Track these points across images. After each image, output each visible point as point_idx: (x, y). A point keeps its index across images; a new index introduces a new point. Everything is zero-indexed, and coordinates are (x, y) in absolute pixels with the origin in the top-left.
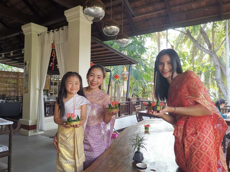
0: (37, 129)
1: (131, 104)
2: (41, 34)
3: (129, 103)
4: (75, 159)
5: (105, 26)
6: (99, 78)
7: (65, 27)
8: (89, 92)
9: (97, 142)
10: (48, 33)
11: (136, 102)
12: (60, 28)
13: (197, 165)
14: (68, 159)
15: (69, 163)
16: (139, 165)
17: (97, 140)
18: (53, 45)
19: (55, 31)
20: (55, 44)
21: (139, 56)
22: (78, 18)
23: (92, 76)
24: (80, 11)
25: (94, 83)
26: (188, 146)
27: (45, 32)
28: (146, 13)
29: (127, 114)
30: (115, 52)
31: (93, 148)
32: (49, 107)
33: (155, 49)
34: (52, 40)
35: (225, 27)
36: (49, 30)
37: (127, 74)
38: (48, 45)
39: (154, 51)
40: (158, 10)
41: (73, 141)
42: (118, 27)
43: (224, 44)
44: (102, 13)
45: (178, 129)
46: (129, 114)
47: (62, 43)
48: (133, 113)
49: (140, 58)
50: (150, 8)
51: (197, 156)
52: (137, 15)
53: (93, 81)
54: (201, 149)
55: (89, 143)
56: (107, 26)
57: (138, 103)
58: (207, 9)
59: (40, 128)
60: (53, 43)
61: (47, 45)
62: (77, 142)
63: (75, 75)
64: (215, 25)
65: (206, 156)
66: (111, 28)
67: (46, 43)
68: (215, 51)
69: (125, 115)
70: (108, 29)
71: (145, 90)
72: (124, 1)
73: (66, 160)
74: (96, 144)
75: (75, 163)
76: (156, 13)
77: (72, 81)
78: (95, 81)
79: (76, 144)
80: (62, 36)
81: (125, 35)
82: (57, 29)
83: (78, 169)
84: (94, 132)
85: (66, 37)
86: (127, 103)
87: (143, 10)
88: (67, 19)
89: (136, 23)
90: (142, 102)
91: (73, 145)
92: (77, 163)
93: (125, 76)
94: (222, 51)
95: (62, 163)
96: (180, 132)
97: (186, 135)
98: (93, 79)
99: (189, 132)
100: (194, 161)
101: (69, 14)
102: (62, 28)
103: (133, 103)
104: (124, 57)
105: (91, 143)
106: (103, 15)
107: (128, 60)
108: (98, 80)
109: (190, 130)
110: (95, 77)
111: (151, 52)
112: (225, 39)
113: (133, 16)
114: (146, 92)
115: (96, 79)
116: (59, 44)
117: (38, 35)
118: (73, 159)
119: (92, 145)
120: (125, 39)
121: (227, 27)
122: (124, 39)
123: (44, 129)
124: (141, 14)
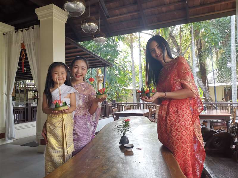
0: (7, 138)
1: (107, 106)
2: (7, 33)
3: (106, 105)
4: (63, 148)
5: (83, 23)
6: (83, 69)
7: (35, 26)
8: (74, 84)
9: (85, 132)
10: (15, 32)
11: (112, 105)
12: (31, 27)
13: (177, 138)
14: (56, 148)
15: (58, 152)
16: (126, 145)
17: (84, 130)
18: (23, 45)
19: (24, 30)
20: (26, 44)
21: (112, 59)
22: (51, 17)
23: (76, 67)
24: (52, 9)
25: (78, 74)
26: (170, 122)
27: (12, 32)
28: (120, 15)
29: (104, 117)
30: (89, 53)
31: (80, 137)
32: (18, 113)
33: (127, 53)
34: (21, 41)
35: (191, 32)
36: (17, 29)
37: (102, 76)
38: (17, 45)
39: (126, 55)
40: (131, 12)
41: (62, 130)
42: (96, 24)
43: (190, 47)
44: (82, 8)
45: (162, 108)
46: (106, 117)
47: (33, 43)
48: (109, 116)
49: (114, 61)
50: (124, 10)
51: (177, 131)
52: (112, 17)
53: (78, 73)
54: (180, 124)
55: (77, 132)
56: (86, 23)
57: (114, 105)
58: (175, 13)
59: (9, 136)
60: (22, 42)
61: (15, 45)
62: (65, 132)
63: (61, 65)
64: (182, 30)
65: (185, 131)
66: (89, 25)
67: (14, 42)
68: (183, 54)
69: (101, 117)
70: (87, 26)
71: (119, 95)
72: (100, 1)
73: (54, 149)
74: (83, 133)
75: (64, 152)
76: (129, 15)
77: (58, 71)
78: (80, 72)
79: (64, 133)
80: (33, 35)
81: (102, 34)
82: (26, 28)
83: (66, 158)
84: (81, 122)
85: (38, 37)
86: (104, 106)
87: (117, 12)
88: (38, 17)
89: (111, 24)
90: (118, 104)
91: (62, 134)
92: (65, 152)
93: (100, 79)
94: (188, 55)
95: (50, 153)
96: (164, 111)
97: (169, 113)
98: (78, 71)
99: (171, 111)
100: (174, 135)
101: (40, 12)
102: (33, 27)
103: (109, 105)
104: (98, 58)
105: (78, 133)
106: (84, 11)
107: (103, 62)
108: (82, 71)
109: (173, 109)
110: (79, 69)
111: (123, 57)
112: (191, 43)
113: (108, 17)
114: (120, 97)
115: (80, 71)
116: (30, 45)
117: (4, 34)
118: (61, 149)
119: (79, 134)
120: (103, 38)
121: (193, 31)
122: (101, 38)
123: (14, 137)
124: (115, 16)
